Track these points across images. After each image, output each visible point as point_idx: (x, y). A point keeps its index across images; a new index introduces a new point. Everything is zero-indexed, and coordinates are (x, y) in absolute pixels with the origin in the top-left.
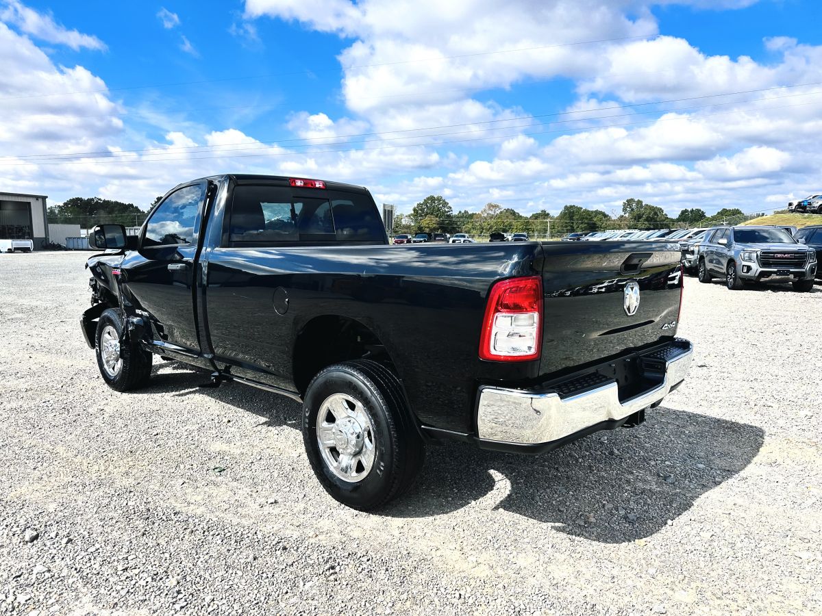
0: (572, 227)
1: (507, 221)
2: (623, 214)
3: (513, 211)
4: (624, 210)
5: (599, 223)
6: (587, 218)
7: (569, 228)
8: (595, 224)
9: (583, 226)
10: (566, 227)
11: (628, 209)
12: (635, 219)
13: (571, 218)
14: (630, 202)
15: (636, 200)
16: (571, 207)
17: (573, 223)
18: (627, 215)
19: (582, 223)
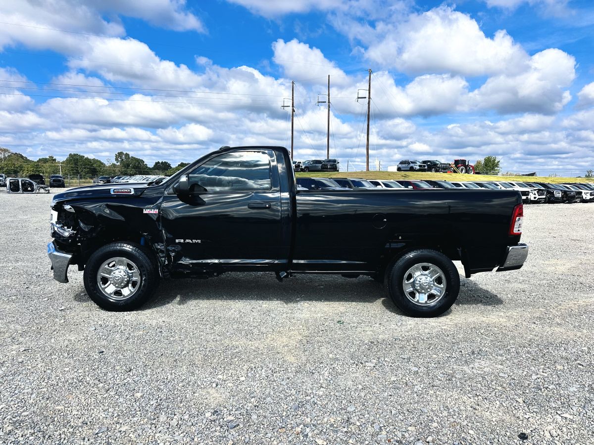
0: (77, 170)
1: (18, 164)
2: (115, 162)
3: (21, 155)
4: (116, 159)
5: (98, 169)
6: (89, 165)
7: (75, 171)
8: (95, 169)
9: (87, 170)
10: (72, 170)
11: (119, 159)
12: (125, 167)
13: (76, 164)
14: (120, 154)
15: (125, 153)
16: (75, 155)
17: (77, 168)
18: (119, 164)
19: (85, 168)
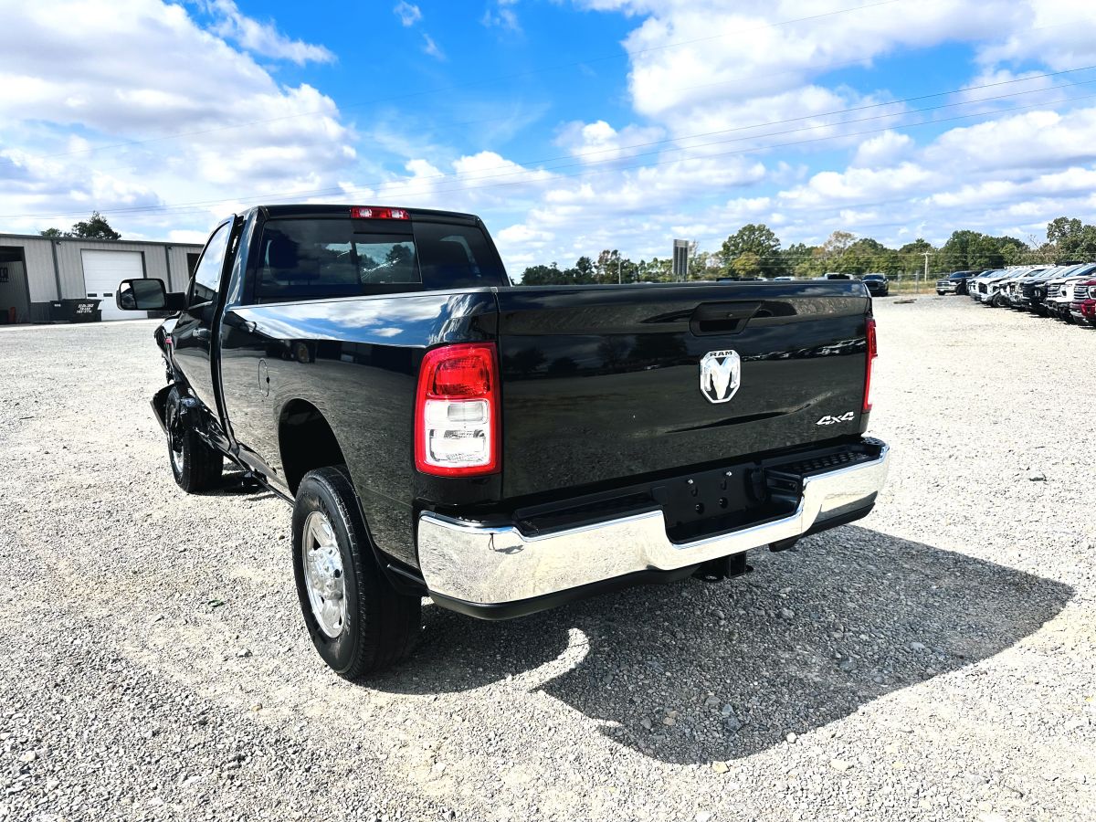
0: (964, 262)
1: (863, 257)
2: (1047, 241)
3: (873, 241)
4: (1050, 235)
5: (1008, 257)
6: (988, 250)
7: (960, 264)
8: (1001, 258)
9: (983, 261)
10: (956, 262)
11: (1056, 234)
12: (1068, 249)
13: (964, 250)
14: (1059, 223)
15: (1070, 219)
16: (964, 233)
17: (966, 257)
18: (1054, 243)
19: (981, 257)
